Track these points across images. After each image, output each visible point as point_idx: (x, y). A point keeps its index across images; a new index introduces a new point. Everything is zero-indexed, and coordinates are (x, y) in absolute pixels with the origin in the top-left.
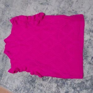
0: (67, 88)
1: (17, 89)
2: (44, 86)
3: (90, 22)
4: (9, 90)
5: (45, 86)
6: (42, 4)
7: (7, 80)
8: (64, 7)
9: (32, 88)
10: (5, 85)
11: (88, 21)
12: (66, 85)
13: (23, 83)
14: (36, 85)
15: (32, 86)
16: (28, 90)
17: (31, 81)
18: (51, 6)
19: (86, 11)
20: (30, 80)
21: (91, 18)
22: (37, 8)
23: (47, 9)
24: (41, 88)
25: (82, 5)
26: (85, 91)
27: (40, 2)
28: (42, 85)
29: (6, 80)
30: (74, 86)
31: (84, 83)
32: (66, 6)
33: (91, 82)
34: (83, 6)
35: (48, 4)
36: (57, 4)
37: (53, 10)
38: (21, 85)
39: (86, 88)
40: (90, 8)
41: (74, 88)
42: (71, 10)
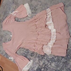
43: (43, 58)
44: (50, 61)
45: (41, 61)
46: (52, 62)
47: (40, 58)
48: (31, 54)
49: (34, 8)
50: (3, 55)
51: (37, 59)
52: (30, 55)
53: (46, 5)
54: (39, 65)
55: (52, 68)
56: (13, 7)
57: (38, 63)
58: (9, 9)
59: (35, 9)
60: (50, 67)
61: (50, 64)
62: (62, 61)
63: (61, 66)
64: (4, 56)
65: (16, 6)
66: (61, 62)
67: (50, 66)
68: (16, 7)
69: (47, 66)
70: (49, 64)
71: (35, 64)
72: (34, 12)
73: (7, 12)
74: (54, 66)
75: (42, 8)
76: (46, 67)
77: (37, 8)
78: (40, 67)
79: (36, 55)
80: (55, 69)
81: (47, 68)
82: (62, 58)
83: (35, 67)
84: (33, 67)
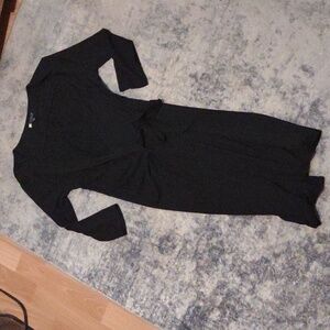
0: (223, 274)
1: (93, 273)
2: (161, 267)
3: (289, 96)
4: (70, 274)
5: (165, 267)
6: (165, 46)
7: (68, 249)
8: (221, 56)
9: (130, 273)
10: (61, 260)
11: (285, 94)
12: (221, 266)
13: (107, 256)
14: (142, 264)
15: (132, 265)
16: (121, 276)
17: (130, 252)
18: (188, 53)
19: (278, 68)
20: (125, 250)
21: (291, 86)
22: (153, 56)
23: (178, 59)
24: (155, 272)
25: (270, 50)
26: (269, 283)
27: (161, 42)
28: (156, 264)
29: (64, 247)
30: (243, 268)
31: (267, 261)
32: (228, 51)
33: (287, 259)
34: (272, 53)
35: (181, 46)
36: (206, 45)
37: (195, 63)
38: (102, 262)
39: (274, 276)
40: (290, 60)
41: (242, 275)
42: (241, 63)
43: (215, 260)
44: (252, 277)
45: (205, 276)
46: (261, 282)
47: (202, 263)
48: (161, 240)
49: (174, 23)
50: (31, 246)
51: (190, 266)
52: (153, 245)
53: (230, 8)
54: (200, 296)
55: (260, 307)
56: (74, 21)
57: (194, 283)
58: (55, 31)
59: (180, 26)
60: (249, 305)
61: (252, 291)
62: (308, 275)
63: (305, 298)
64: (33, 250)
65: (86, 13)
66: (304, 278)
67: (248, 298)
68: (87, 19)
69: (238, 301)
70: (244, 290)
71: (181, 291)
72: (175, 40)
73: (46, 44)
74: (271, 298)
75: (210, 22)
76: (232, 303)
77: (185, 22)
78: (201, 304)
79: (184, 246)
80: (275, 313)
81: (234, 309)
82: (312, 260)
83: (179, 301)
84: (170, 304)
